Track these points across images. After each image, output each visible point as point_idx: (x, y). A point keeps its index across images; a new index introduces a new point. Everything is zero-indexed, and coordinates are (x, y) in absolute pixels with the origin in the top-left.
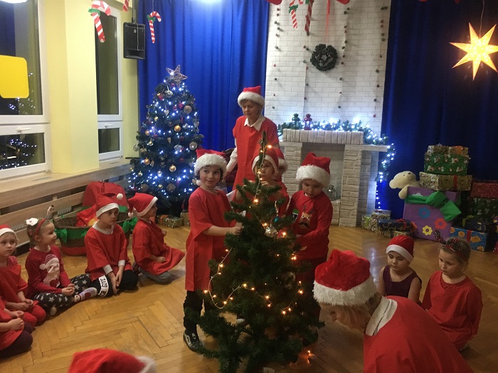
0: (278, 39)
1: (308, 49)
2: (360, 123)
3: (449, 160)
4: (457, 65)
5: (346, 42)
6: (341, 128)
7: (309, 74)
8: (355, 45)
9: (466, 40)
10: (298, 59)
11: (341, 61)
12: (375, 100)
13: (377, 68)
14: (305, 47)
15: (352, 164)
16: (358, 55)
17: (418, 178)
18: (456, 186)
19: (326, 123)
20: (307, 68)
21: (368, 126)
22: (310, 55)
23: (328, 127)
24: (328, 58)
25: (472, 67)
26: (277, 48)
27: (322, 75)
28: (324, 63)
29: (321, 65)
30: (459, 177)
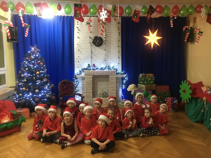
0: (78, 34)
2: (114, 66)
3: (148, 79)
4: (146, 44)
5: (106, 35)
6: (107, 69)
7: (92, 48)
8: (109, 37)
9: (148, 35)
10: (87, 42)
11: (104, 43)
12: (119, 57)
13: (118, 45)
14: (90, 37)
15: (113, 83)
16: (110, 40)
17: (137, 86)
18: (151, 89)
19: (101, 67)
20: (91, 45)
21: (117, 68)
23: (102, 69)
24: (99, 42)
25: (151, 44)
26: (78, 37)
27: (97, 48)
28: (98, 43)
30: (152, 85)
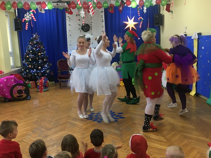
1: (80, 25)
4: (125, 28)
5: (92, 22)
7: (81, 33)
9: (127, 21)
10: (77, 28)
11: (91, 29)
13: (102, 30)
16: (96, 26)
17: (118, 63)
22: (80, 27)
24: (87, 28)
26: (69, 25)
29: (85, 30)
